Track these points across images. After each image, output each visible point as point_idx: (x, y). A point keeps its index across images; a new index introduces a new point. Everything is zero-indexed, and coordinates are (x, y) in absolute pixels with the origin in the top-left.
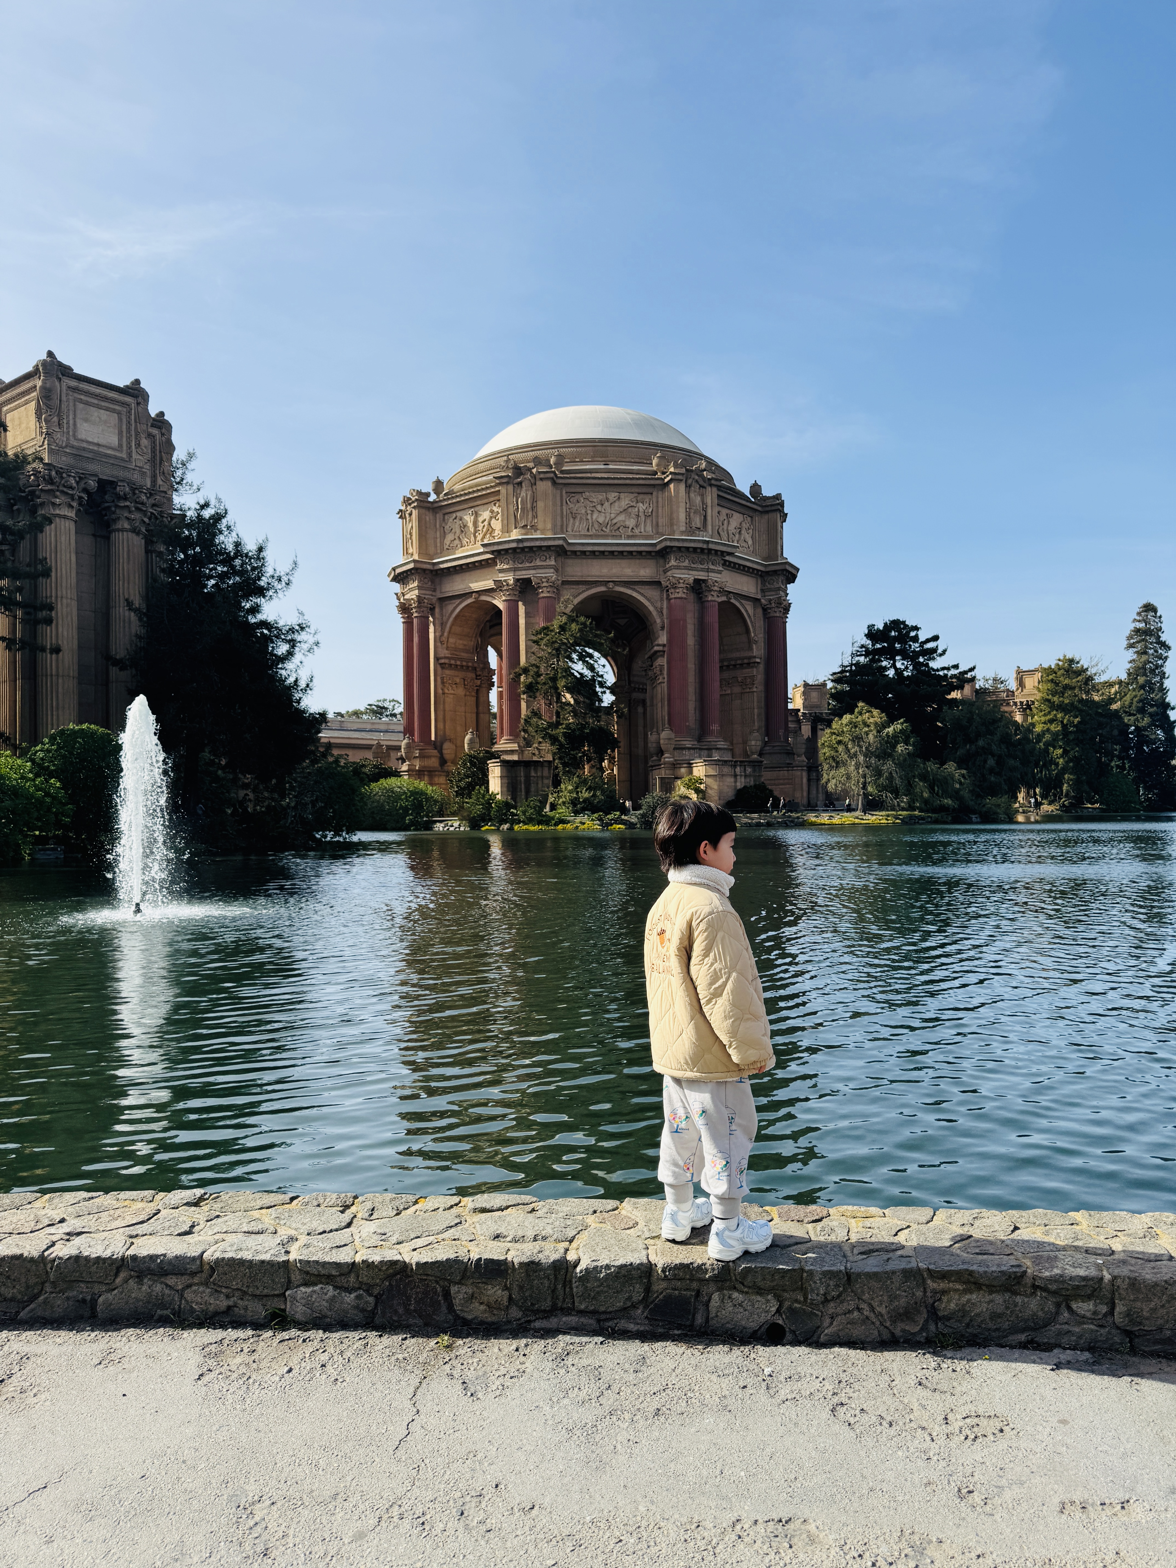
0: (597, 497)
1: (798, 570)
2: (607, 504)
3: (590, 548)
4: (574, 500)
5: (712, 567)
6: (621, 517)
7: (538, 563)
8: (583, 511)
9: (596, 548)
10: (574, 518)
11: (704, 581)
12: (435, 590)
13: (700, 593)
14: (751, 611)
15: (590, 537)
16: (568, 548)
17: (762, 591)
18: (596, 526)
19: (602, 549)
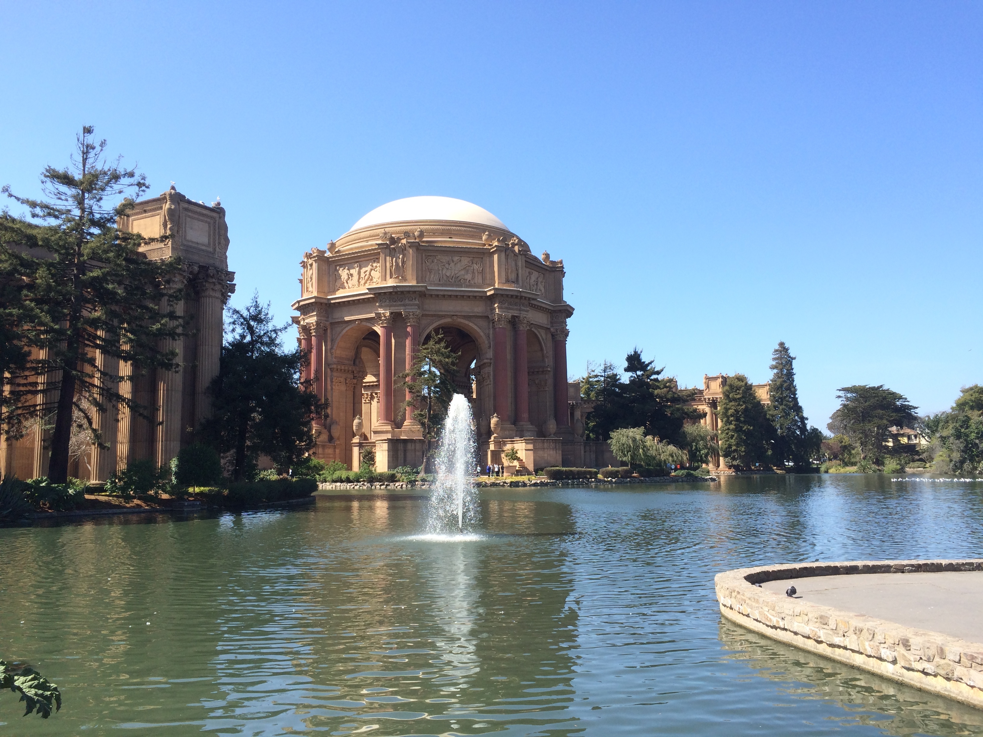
0: (445, 259)
1: (574, 309)
2: (452, 264)
3: (442, 293)
4: (430, 260)
5: (523, 308)
6: (463, 272)
7: (407, 302)
8: (437, 268)
9: (446, 293)
10: (430, 273)
11: (517, 317)
12: (328, 317)
13: (514, 325)
14: (544, 336)
15: (442, 285)
16: (427, 293)
17: (551, 323)
18: (445, 277)
19: (450, 293)
